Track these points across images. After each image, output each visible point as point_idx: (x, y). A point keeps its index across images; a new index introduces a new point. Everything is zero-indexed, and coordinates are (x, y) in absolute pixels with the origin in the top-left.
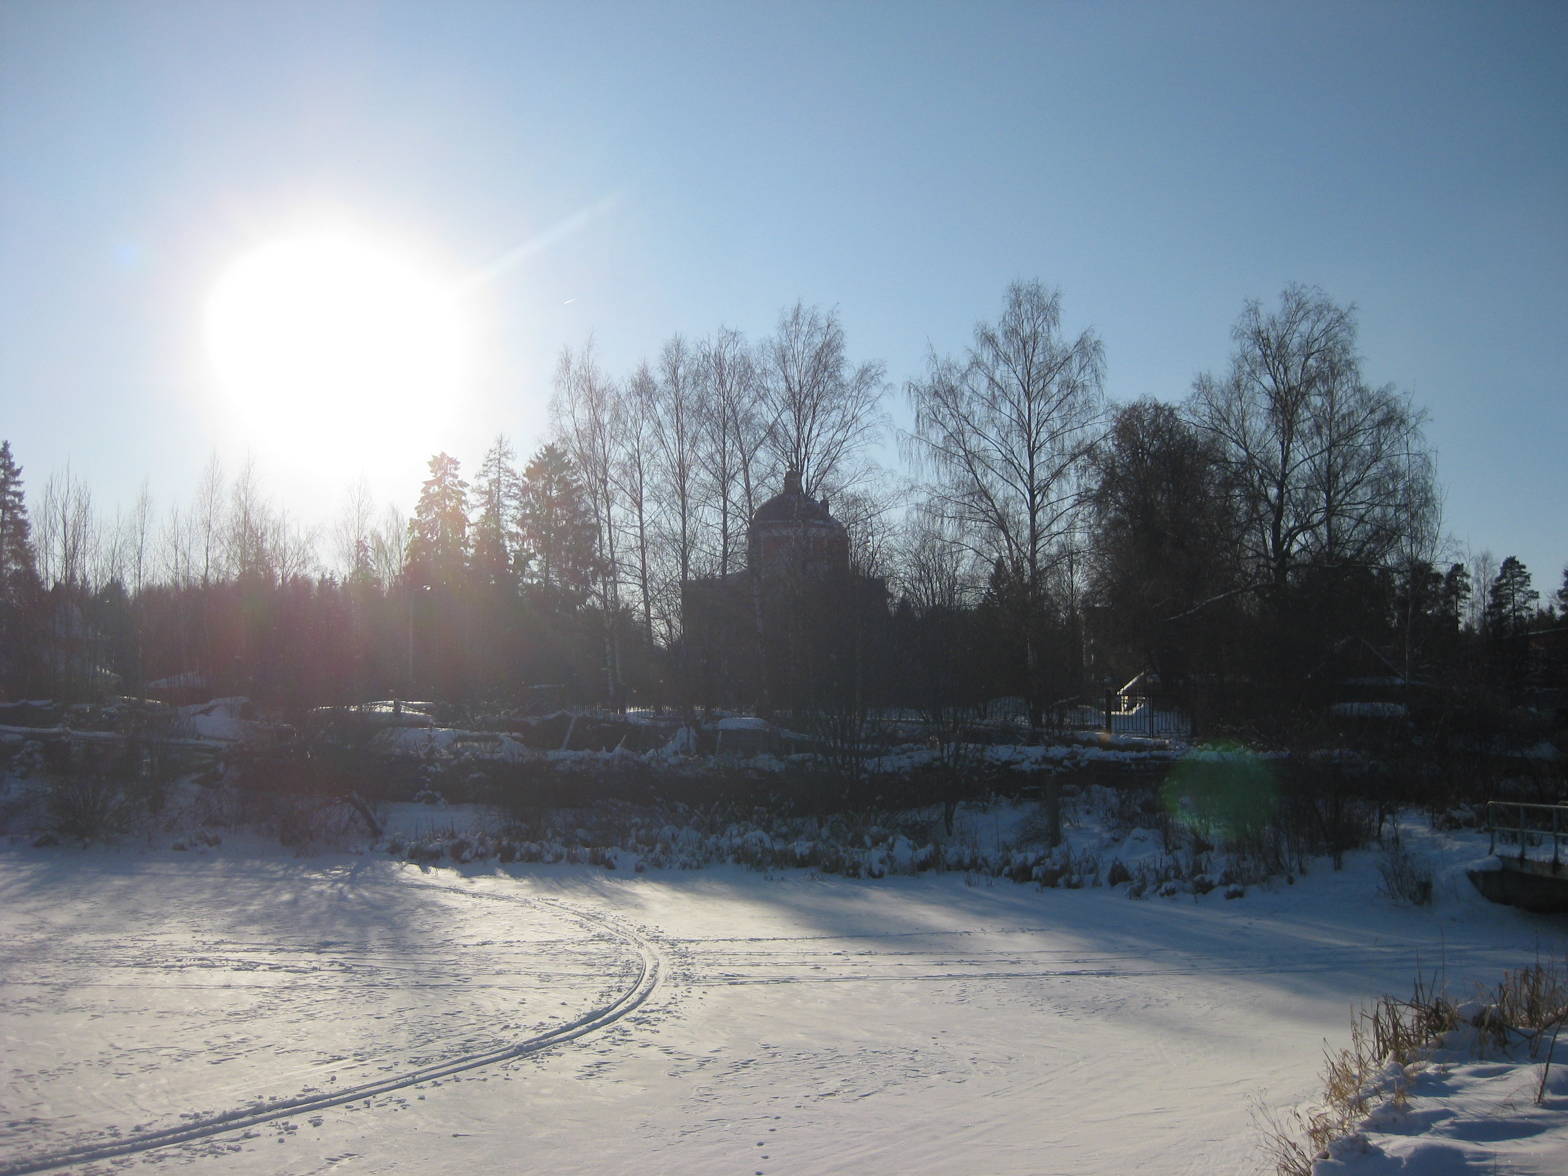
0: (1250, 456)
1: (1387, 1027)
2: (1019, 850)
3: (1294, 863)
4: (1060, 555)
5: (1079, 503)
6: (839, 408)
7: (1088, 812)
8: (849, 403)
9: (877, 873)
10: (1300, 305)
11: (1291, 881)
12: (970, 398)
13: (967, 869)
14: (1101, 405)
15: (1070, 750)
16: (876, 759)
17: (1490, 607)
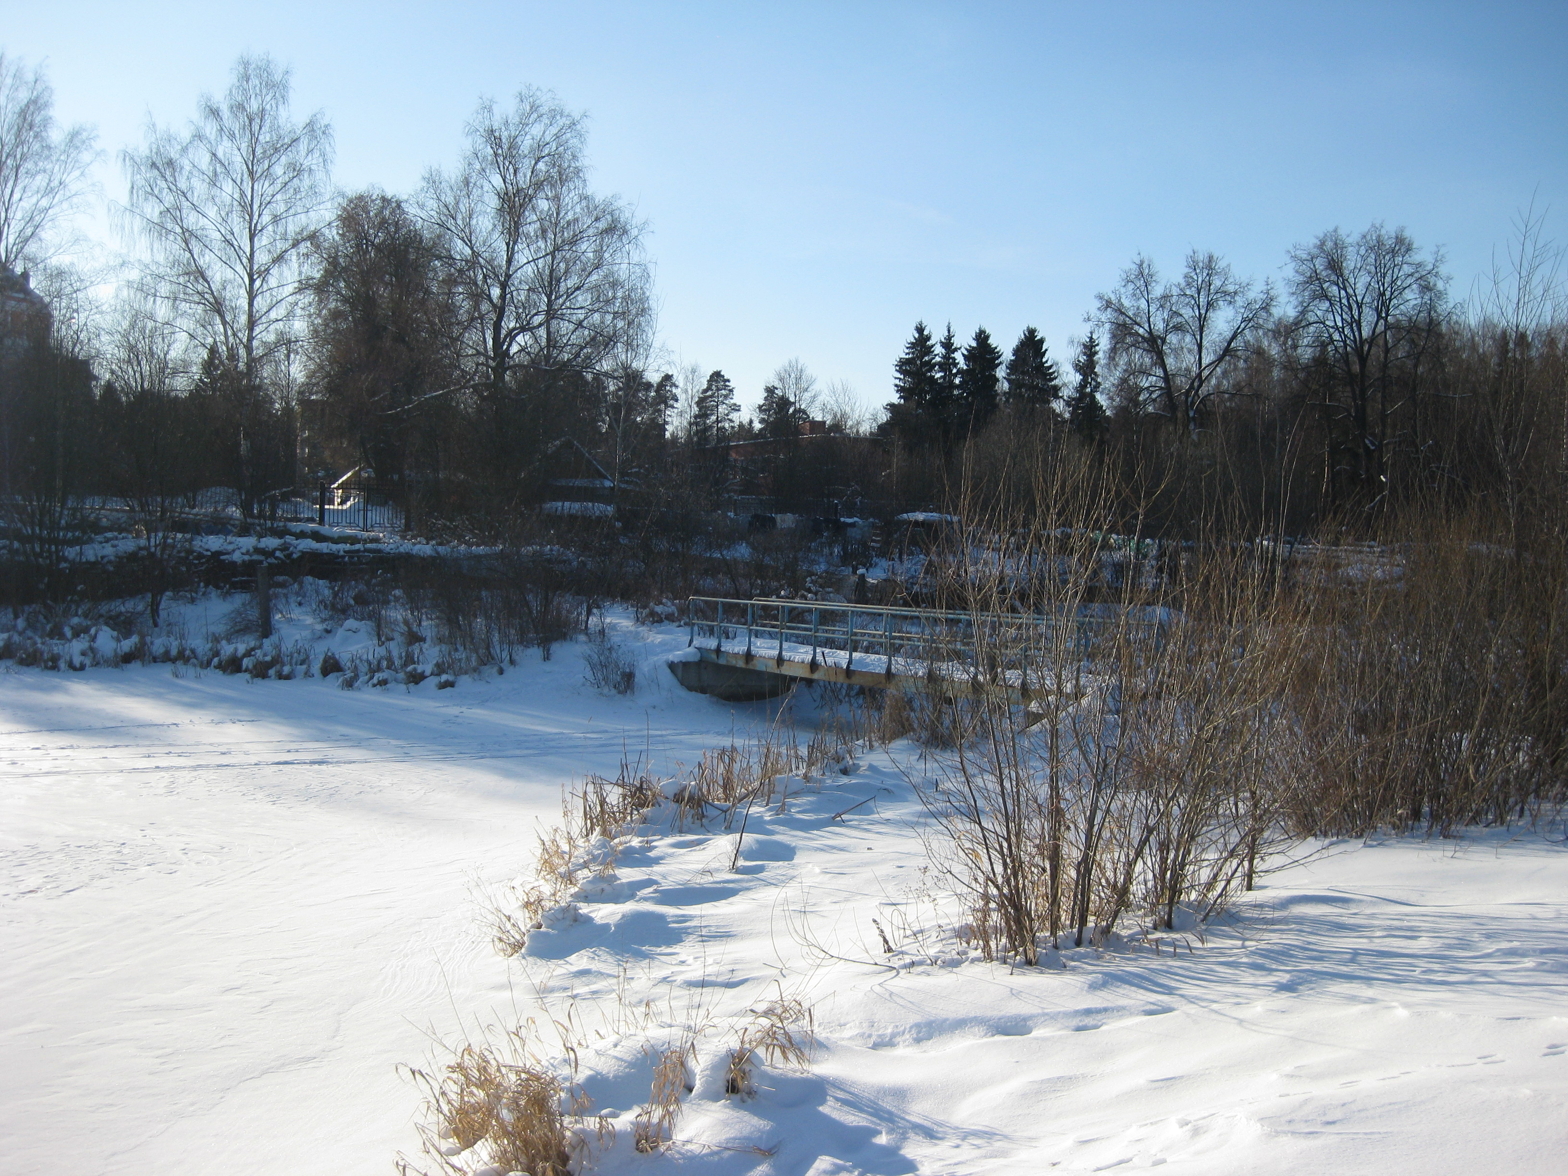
0: (475, 254)
1: (595, 805)
2: (229, 641)
3: (505, 654)
4: (278, 344)
5: (300, 290)
6: (45, 171)
7: (300, 604)
8: (57, 167)
9: (78, 665)
10: (534, 108)
11: (501, 672)
12: (190, 172)
13: (174, 661)
14: (327, 192)
15: (282, 541)
16: (78, 548)
17: (696, 417)
